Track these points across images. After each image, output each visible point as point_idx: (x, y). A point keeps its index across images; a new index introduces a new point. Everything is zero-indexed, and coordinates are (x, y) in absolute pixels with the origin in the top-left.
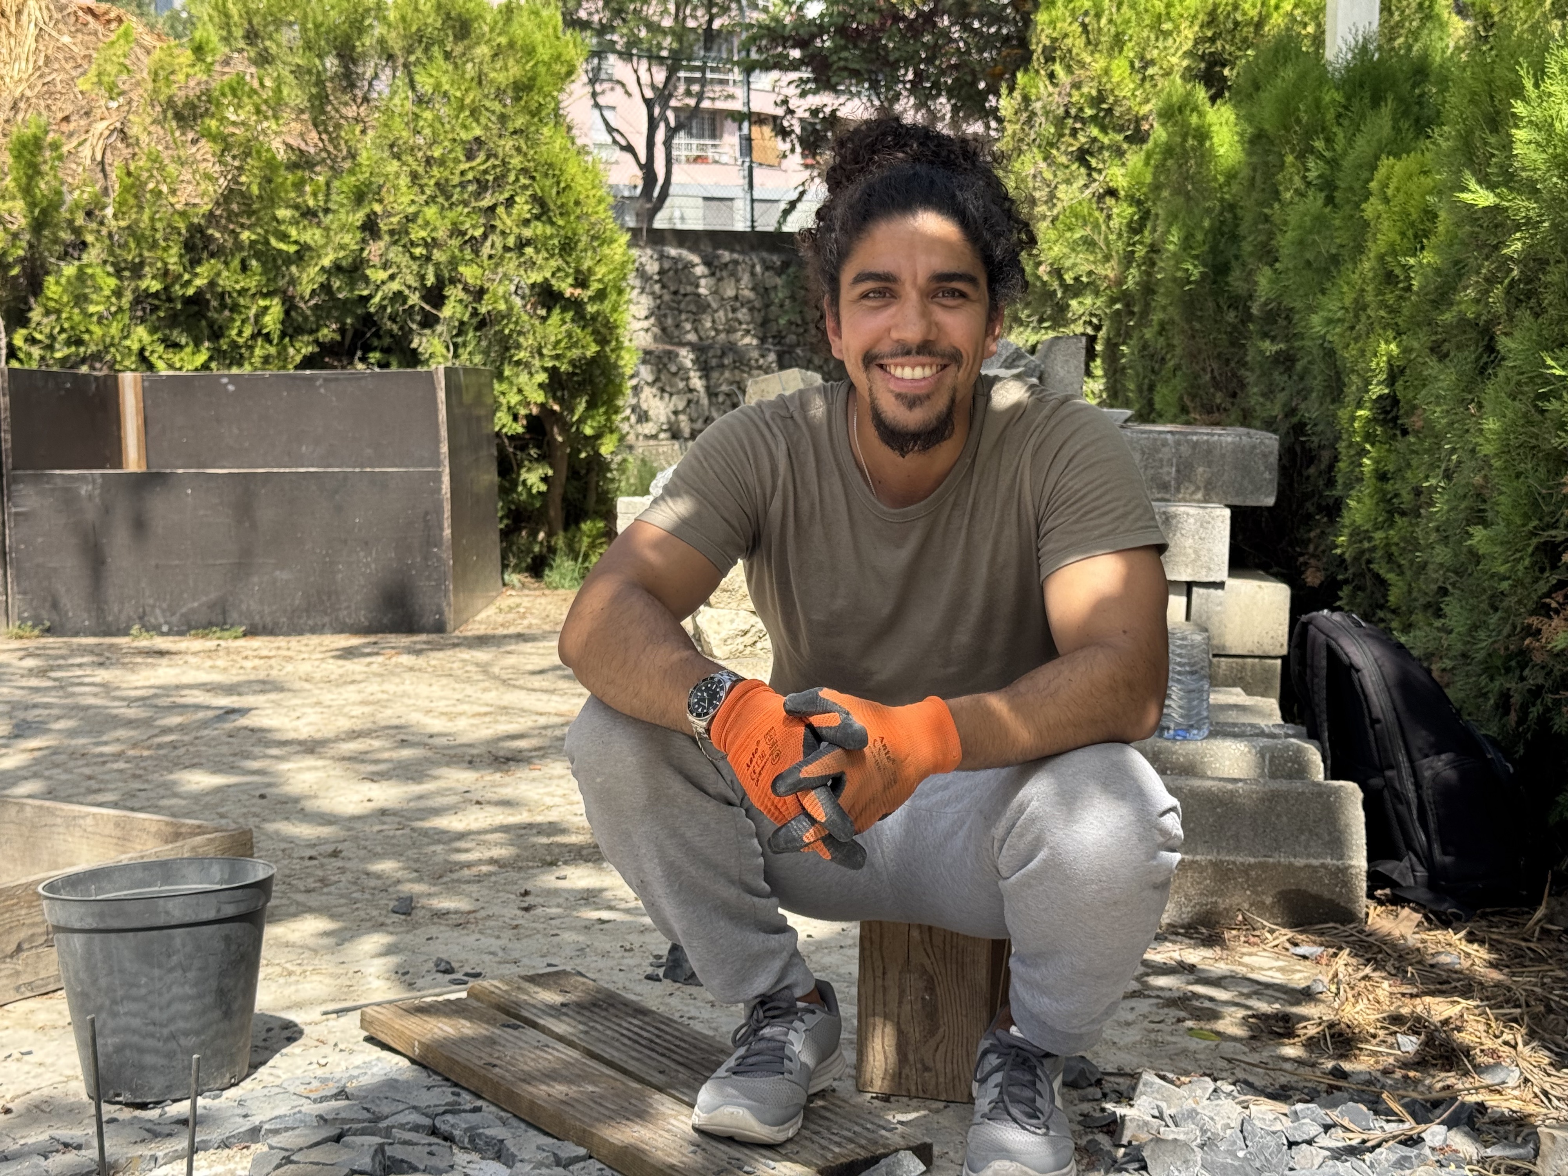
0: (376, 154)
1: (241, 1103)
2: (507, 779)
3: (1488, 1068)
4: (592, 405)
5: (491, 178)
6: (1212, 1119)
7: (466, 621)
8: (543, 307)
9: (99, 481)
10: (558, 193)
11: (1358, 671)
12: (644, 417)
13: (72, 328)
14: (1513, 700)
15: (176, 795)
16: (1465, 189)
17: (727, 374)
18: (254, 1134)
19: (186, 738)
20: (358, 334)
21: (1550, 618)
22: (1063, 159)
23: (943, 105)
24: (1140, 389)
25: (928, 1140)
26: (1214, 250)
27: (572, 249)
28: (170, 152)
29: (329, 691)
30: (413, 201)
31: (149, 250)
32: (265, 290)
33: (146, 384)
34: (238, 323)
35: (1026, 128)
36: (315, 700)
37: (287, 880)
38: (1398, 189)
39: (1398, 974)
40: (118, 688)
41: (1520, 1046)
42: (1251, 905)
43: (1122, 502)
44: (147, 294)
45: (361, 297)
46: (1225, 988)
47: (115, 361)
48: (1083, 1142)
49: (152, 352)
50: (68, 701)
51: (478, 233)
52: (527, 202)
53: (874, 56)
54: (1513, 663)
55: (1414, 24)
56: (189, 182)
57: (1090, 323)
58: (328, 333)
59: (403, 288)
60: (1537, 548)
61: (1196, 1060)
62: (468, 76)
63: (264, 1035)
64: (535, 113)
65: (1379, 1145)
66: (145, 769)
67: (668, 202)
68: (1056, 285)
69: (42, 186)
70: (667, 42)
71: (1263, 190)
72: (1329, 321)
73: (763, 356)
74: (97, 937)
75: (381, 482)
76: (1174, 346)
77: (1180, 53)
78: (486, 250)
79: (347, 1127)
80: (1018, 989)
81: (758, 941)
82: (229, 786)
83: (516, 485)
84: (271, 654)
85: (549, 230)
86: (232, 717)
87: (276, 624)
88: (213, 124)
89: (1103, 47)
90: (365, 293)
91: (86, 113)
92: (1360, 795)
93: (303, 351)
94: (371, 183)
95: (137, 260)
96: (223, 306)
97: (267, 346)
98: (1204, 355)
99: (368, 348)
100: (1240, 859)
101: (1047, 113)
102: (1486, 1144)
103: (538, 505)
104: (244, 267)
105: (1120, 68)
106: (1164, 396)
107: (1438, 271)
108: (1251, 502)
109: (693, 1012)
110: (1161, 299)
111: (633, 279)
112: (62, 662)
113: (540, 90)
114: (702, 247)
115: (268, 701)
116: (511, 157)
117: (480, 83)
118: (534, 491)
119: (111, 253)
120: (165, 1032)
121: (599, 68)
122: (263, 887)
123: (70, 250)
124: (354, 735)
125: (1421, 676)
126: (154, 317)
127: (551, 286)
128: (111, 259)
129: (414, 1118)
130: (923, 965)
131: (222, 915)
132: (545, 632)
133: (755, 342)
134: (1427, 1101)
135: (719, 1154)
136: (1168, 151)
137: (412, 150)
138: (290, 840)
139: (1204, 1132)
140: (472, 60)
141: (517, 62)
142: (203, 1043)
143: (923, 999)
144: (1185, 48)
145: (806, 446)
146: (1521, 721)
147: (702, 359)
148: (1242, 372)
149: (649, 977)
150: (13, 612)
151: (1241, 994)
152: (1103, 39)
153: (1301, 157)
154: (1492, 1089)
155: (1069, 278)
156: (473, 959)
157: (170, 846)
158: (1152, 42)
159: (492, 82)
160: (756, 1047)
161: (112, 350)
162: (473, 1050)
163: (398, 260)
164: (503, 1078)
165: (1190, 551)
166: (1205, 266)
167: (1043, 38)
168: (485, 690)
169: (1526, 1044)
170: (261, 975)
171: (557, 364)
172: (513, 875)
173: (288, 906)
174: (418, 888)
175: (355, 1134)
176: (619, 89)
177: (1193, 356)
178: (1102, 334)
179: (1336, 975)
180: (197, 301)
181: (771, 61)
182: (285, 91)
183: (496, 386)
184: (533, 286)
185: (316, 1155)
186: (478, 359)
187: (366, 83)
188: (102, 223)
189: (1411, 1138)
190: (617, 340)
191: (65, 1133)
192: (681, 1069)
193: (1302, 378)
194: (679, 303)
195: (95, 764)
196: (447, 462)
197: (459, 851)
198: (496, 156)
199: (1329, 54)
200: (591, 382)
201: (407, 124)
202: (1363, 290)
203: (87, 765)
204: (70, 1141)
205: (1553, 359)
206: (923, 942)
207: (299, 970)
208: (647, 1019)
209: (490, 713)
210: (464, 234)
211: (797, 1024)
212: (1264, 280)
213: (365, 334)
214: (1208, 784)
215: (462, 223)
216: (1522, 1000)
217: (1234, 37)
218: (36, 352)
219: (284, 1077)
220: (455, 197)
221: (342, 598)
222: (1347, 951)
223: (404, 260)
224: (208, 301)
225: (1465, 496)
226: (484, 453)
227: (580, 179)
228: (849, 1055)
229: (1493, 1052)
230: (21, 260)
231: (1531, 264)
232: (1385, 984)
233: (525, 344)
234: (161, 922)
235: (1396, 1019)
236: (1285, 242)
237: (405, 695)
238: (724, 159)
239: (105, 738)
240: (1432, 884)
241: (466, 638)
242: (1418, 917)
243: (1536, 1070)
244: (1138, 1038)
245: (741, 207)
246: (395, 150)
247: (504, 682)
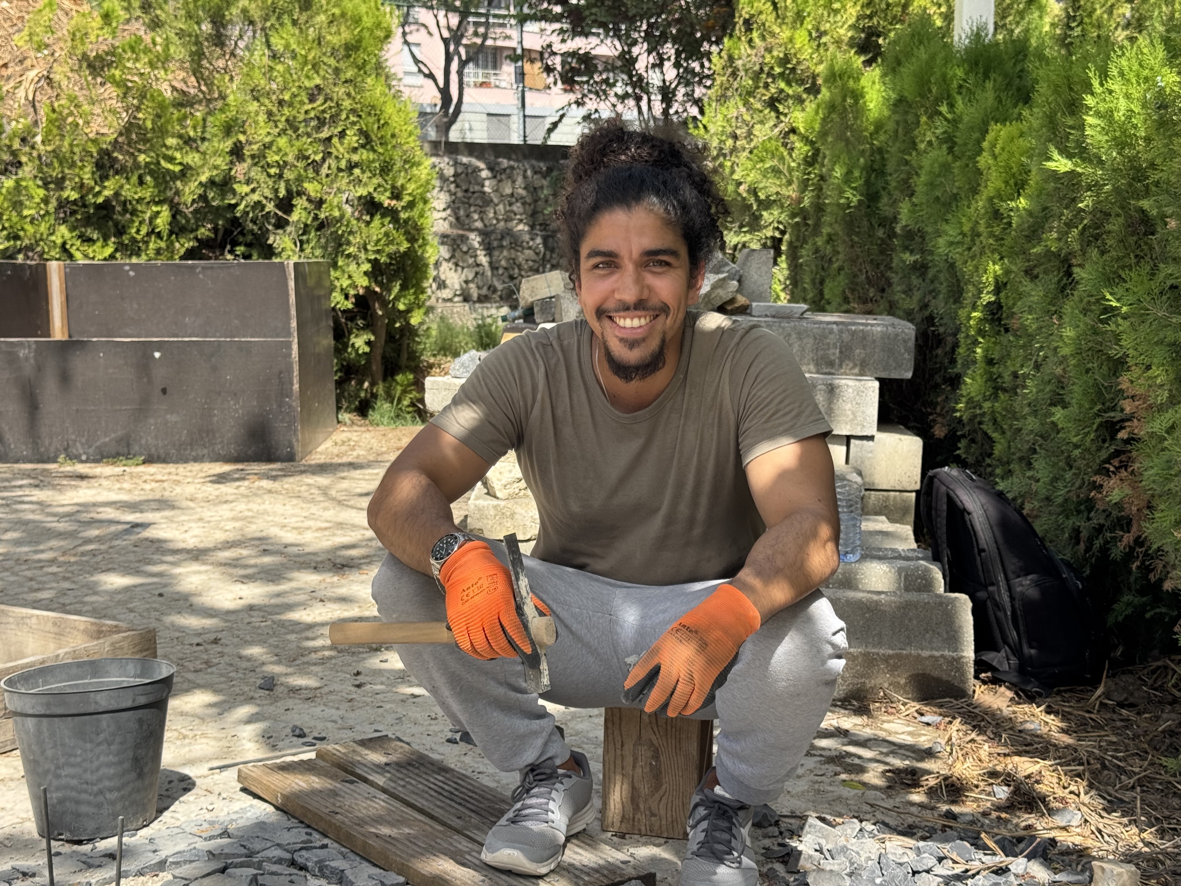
0: (241, 97)
1: (151, 840)
2: (343, 581)
3: (1058, 811)
4: (404, 287)
5: (328, 116)
6: (858, 853)
7: (311, 452)
8: (368, 213)
9: (34, 346)
10: (379, 128)
11: (969, 514)
12: (442, 285)
13: (11, 227)
14: (1082, 535)
15: (96, 593)
16: (1049, 159)
17: (505, 253)
18: (162, 865)
19: (103, 547)
20: (228, 232)
21: (1110, 477)
22: (758, 106)
23: (669, 49)
24: (813, 281)
25: (653, 871)
26: (868, 183)
27: (389, 170)
28: (84, 92)
29: (209, 510)
30: (269, 133)
31: (69, 168)
32: (157, 199)
33: (68, 270)
34: (137, 224)
35: (731, 79)
36: (198, 516)
37: (180, 662)
38: (1003, 149)
39: (995, 737)
40: (50, 506)
41: (1082, 794)
42: (890, 685)
43: (797, 405)
44: (67, 202)
45: (230, 204)
46: (870, 748)
47: (44, 252)
48: (765, 870)
49: (72, 245)
50: (13, 516)
51: (318, 157)
52: (355, 135)
53: (617, 12)
54: (1082, 507)
55: (1021, 6)
56: (98, 115)
57: (778, 228)
58: (204, 232)
59: (262, 199)
60: (1101, 425)
61: (848, 805)
62: (310, 38)
63: (166, 786)
64: (361, 67)
65: (978, 873)
66: (72, 573)
67: (461, 117)
68: (752, 200)
71: (904, 141)
72: (951, 244)
73: (532, 239)
74: (45, 720)
75: (245, 349)
76: (838, 253)
77: (846, 26)
78: (324, 171)
79: (230, 861)
80: (723, 758)
81: (523, 725)
82: (135, 586)
83: (347, 347)
84: (164, 478)
85: (372, 156)
86: (136, 530)
87: (168, 454)
88: (117, 73)
89: (789, 20)
90: (233, 202)
91: (20, 61)
92: (970, 605)
93: (186, 245)
94: (237, 119)
95: (60, 176)
96: (125, 211)
97: (159, 241)
98: (860, 260)
99: (235, 243)
100: (882, 651)
101: (746, 71)
102: (1056, 871)
103: (363, 362)
104: (141, 182)
105: (801, 37)
106: (831, 289)
107: (1030, 213)
108: (895, 375)
109: (482, 769)
110: (828, 217)
111: (436, 186)
112: (6, 484)
113: (365, 50)
114: (487, 156)
115: (162, 518)
116: (343, 100)
117: (319, 44)
118: (360, 352)
119: (40, 170)
120: (95, 788)
121: (408, 14)
122: (166, 682)
123: (10, 168)
124: (229, 545)
125: (1015, 517)
126: (73, 219)
127: (373, 198)
128: (40, 175)
129: (278, 853)
130: (650, 740)
131: (137, 704)
132: (370, 461)
133: (526, 228)
134: (1013, 837)
135: (502, 883)
136: (833, 105)
137: (268, 94)
138: (181, 629)
139: (852, 864)
140: (313, 26)
141: (348, 28)
142: (123, 797)
143: (651, 764)
144: (850, 22)
146: (1088, 549)
147: (486, 241)
148: (889, 274)
149: (449, 741)
151: (882, 753)
152: (788, 14)
153: (931, 118)
154: (1062, 828)
155: (762, 196)
156: (320, 726)
157: (95, 643)
158: (825, 18)
159: (328, 42)
160: (528, 801)
161: (41, 243)
162: (321, 801)
163: (258, 177)
164: (343, 823)
165: (849, 413)
166: (861, 195)
167: (743, 13)
168: (325, 509)
169: (1086, 793)
170: (165, 739)
171: (378, 257)
172: (348, 658)
173: (182, 683)
174: (277, 669)
175: (235, 867)
176: (423, 30)
177: (853, 261)
178: (787, 237)
179: (950, 739)
180: (106, 206)
181: (538, 14)
182: (172, 49)
183: (332, 273)
184: (360, 198)
185: (207, 883)
186: (318, 252)
187: (233, 42)
188: (33, 147)
189: (1001, 868)
190: (424, 239)
191: (23, 864)
192: (473, 815)
193: (932, 282)
194: (469, 198)
195: (35, 568)
196: (295, 334)
197: (308, 639)
198: (331, 99)
200: (404, 270)
201: (264, 74)
202: (977, 222)
203: (29, 569)
204: (27, 871)
205: (1111, 294)
206: (650, 722)
207: (190, 734)
208: (448, 776)
209: (330, 528)
210: (308, 158)
211: (558, 786)
212: (904, 208)
213: (233, 232)
214: (859, 595)
215: (306, 150)
216: (1085, 758)
217: (886, 15)
219: (183, 819)
220: (301, 130)
221: (217, 435)
222: (959, 720)
223: (262, 177)
224: (114, 207)
225: (1050, 381)
226: (323, 323)
227: (395, 118)
229: (1062, 800)
231: (1098, 215)
232: (986, 746)
233: (354, 242)
234: (92, 709)
235: (993, 774)
236: (920, 182)
237: (266, 512)
238: (503, 84)
239: (41, 547)
240: (1020, 670)
241: (310, 466)
242: (1010, 694)
243: (1093, 814)
244: (806, 788)
245: (516, 122)
246: (256, 94)
247: (340, 503)
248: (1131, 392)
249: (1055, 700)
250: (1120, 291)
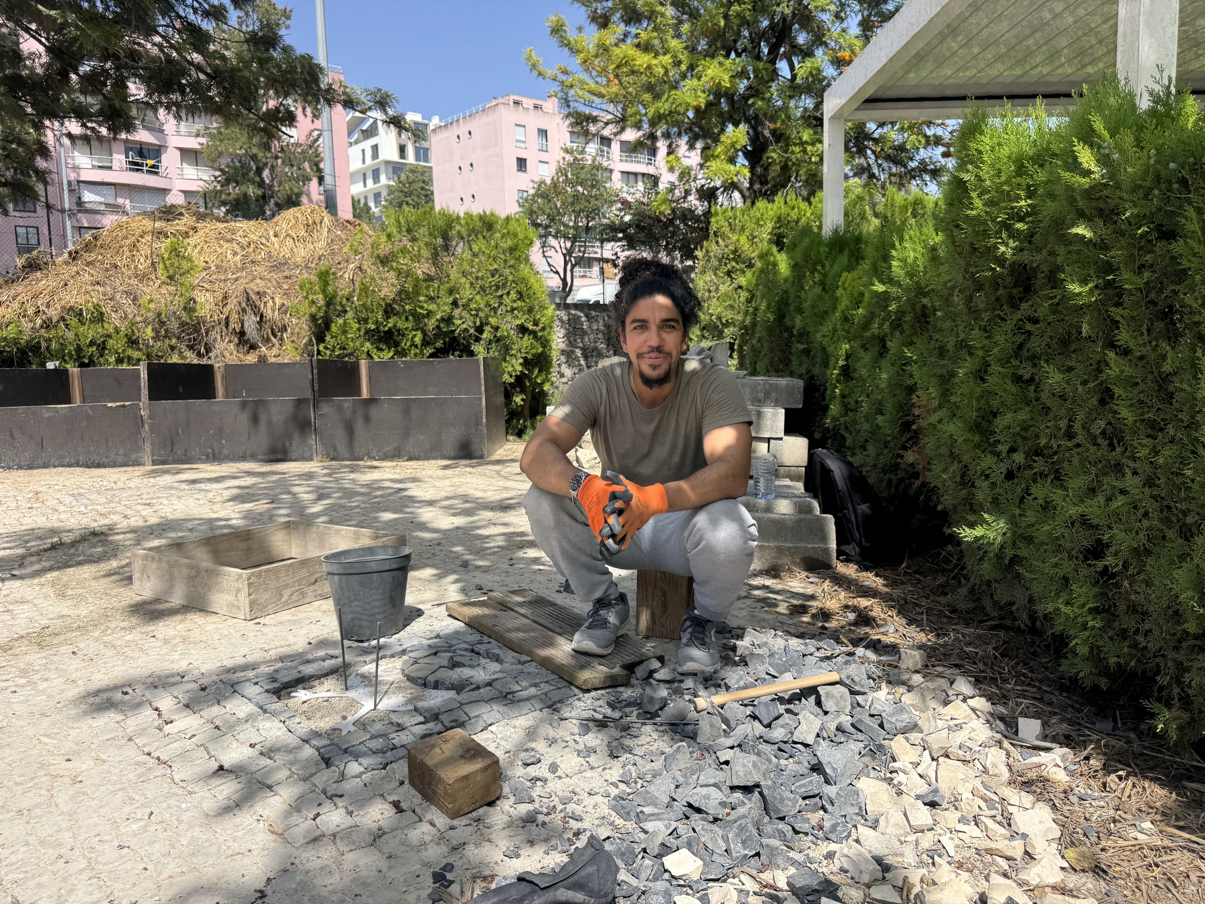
0: (457, 275)
1: (399, 640)
3: (882, 625)
4: (540, 371)
5: (501, 284)
6: (773, 646)
7: (492, 454)
8: (521, 334)
9: (352, 401)
10: (527, 290)
11: (832, 472)
12: (562, 375)
13: (342, 343)
14: (893, 483)
15: (378, 522)
16: (873, 285)
17: (594, 359)
18: (404, 652)
19: (383, 500)
20: (451, 345)
21: (907, 450)
22: (722, 275)
23: (677, 254)
24: (751, 363)
25: (662, 654)
26: (779, 309)
27: (532, 311)
28: (378, 275)
29: (439, 482)
30: (471, 293)
31: (371, 313)
32: (415, 328)
33: (370, 364)
34: (405, 341)
36: (433, 485)
37: (419, 554)
38: (849, 285)
39: (848, 589)
40: (358, 481)
41: (895, 617)
42: (791, 563)
44: (370, 330)
45: (452, 331)
46: (780, 595)
47: (358, 356)
49: (372, 352)
50: (339, 486)
51: (496, 305)
52: (515, 293)
54: (893, 468)
55: (857, 221)
56: (386, 287)
57: (732, 338)
58: (439, 344)
59: (468, 327)
60: (902, 423)
61: (768, 623)
62: (492, 245)
63: (408, 614)
64: (518, 259)
65: (838, 656)
66: (367, 512)
67: (572, 293)
68: (719, 323)
69: (330, 289)
70: (571, 231)
71: (798, 286)
72: (824, 336)
74: (344, 577)
75: (459, 401)
76: (764, 346)
77: (767, 233)
78: (499, 312)
79: (439, 649)
80: (698, 597)
81: (598, 578)
82: (399, 518)
83: (511, 402)
84: (417, 467)
85: (523, 304)
86: (401, 492)
87: (419, 456)
88: (394, 264)
89: (737, 231)
90: (453, 329)
91: (347, 261)
92: (834, 520)
93: (430, 351)
94: (455, 287)
95: (366, 317)
96: (399, 334)
97: (416, 349)
98: (776, 350)
99: (454, 350)
100: (787, 545)
101: (715, 257)
102: (880, 655)
103: (520, 410)
104: (407, 319)
105: (743, 239)
106: (760, 366)
107: (864, 316)
108: (793, 406)
109: (573, 605)
110: (759, 328)
111: (557, 323)
112: (337, 471)
113: (520, 250)
114: (584, 310)
115: (415, 486)
116: (509, 276)
117: (497, 248)
118: (518, 404)
119: (356, 314)
120: (369, 613)
121: (545, 242)
122: (408, 557)
123: (341, 313)
124: (448, 498)
125: (858, 474)
126: (373, 339)
127: (524, 325)
128: (356, 317)
129: (465, 646)
130: (661, 587)
131: (391, 568)
133: (605, 346)
134: (857, 638)
136: (762, 271)
137: (471, 274)
138: (422, 539)
139: (770, 651)
140: (494, 239)
141: (511, 239)
142: (385, 617)
143: (661, 599)
144: (769, 231)
145: (613, 385)
146: (896, 491)
147: (584, 353)
148: (790, 356)
149: (557, 591)
150: (319, 452)
151: (787, 597)
152: (737, 228)
153: (812, 273)
154: (884, 634)
155: (724, 320)
156: (490, 584)
157: (374, 541)
158: (756, 229)
159: (501, 247)
160: (596, 618)
161: (357, 351)
162: (488, 619)
163: (466, 316)
164: (500, 630)
165: (769, 426)
166: (775, 315)
168: (498, 481)
169: (897, 616)
170: (407, 591)
171: (527, 355)
172: (506, 552)
173: (419, 564)
174: (470, 557)
175: (442, 652)
176: (553, 250)
177: (771, 350)
178: (737, 342)
179: (824, 590)
180: (389, 332)
181: (611, 238)
182: (422, 252)
183: (504, 364)
184: (518, 326)
185: (426, 660)
186: (496, 354)
187: (453, 248)
188: (352, 303)
189: (851, 653)
191: (331, 652)
192: (568, 627)
193: (813, 358)
194: (576, 331)
195: (349, 510)
196: (484, 394)
197: (486, 543)
198: (503, 276)
199: (824, 232)
200: (540, 362)
201: (469, 264)
202: (836, 324)
203: (345, 510)
204: (332, 655)
205: (908, 350)
206: (661, 578)
207: (423, 589)
208: (556, 608)
209: (500, 490)
210: (491, 306)
211: (612, 609)
212: (798, 320)
213: (453, 344)
214: (772, 515)
215: (490, 302)
216: (896, 599)
217: (787, 226)
218: (328, 352)
219: (416, 630)
220: (487, 291)
221: (445, 446)
222: (828, 580)
223: (468, 316)
224: (393, 332)
225: (874, 404)
226: (499, 389)
227: (535, 284)
228: (633, 621)
229: (884, 619)
230: (322, 317)
231: (899, 314)
232: (843, 593)
233: (514, 348)
234: (368, 571)
235: (847, 607)
236: (806, 305)
237: (467, 483)
238: (594, 276)
239: (352, 500)
240: (861, 554)
241: (492, 461)
242: (856, 567)
243: (901, 626)
244: (746, 614)
246: (464, 274)
247: (506, 478)
248: (918, 404)
249: (881, 571)
250: (912, 348)
